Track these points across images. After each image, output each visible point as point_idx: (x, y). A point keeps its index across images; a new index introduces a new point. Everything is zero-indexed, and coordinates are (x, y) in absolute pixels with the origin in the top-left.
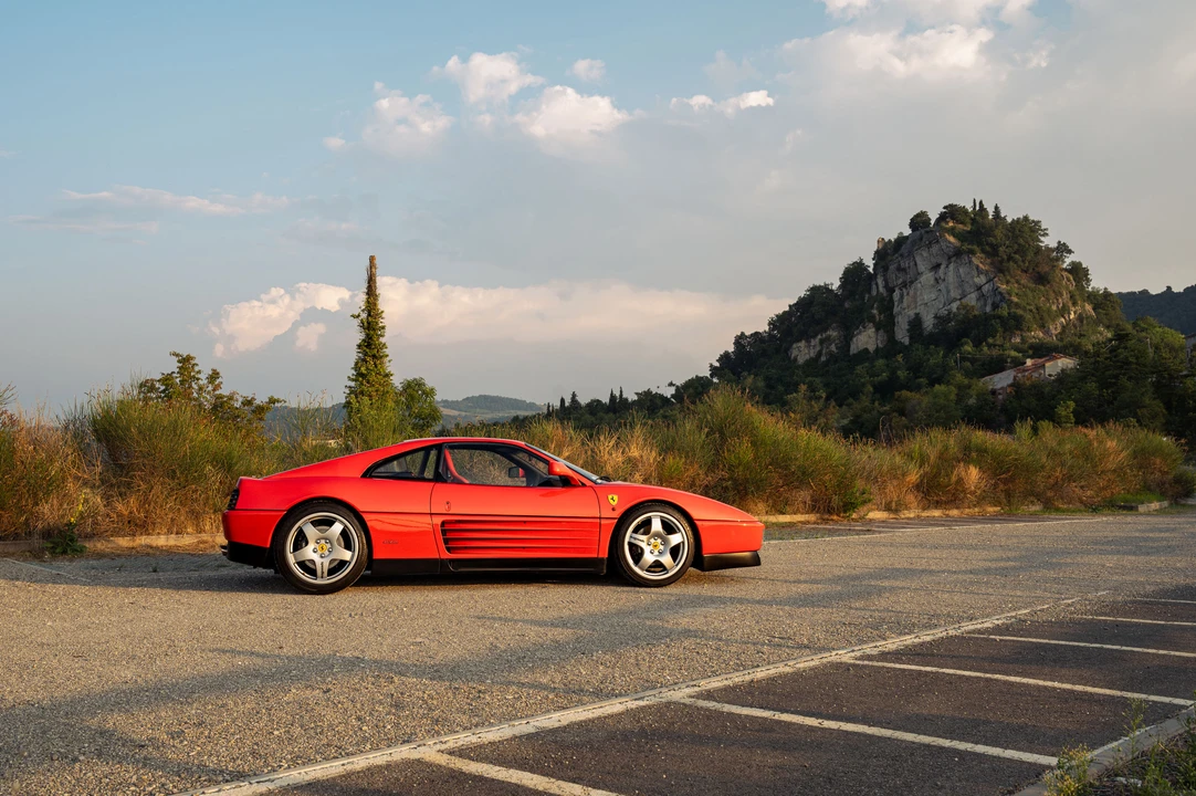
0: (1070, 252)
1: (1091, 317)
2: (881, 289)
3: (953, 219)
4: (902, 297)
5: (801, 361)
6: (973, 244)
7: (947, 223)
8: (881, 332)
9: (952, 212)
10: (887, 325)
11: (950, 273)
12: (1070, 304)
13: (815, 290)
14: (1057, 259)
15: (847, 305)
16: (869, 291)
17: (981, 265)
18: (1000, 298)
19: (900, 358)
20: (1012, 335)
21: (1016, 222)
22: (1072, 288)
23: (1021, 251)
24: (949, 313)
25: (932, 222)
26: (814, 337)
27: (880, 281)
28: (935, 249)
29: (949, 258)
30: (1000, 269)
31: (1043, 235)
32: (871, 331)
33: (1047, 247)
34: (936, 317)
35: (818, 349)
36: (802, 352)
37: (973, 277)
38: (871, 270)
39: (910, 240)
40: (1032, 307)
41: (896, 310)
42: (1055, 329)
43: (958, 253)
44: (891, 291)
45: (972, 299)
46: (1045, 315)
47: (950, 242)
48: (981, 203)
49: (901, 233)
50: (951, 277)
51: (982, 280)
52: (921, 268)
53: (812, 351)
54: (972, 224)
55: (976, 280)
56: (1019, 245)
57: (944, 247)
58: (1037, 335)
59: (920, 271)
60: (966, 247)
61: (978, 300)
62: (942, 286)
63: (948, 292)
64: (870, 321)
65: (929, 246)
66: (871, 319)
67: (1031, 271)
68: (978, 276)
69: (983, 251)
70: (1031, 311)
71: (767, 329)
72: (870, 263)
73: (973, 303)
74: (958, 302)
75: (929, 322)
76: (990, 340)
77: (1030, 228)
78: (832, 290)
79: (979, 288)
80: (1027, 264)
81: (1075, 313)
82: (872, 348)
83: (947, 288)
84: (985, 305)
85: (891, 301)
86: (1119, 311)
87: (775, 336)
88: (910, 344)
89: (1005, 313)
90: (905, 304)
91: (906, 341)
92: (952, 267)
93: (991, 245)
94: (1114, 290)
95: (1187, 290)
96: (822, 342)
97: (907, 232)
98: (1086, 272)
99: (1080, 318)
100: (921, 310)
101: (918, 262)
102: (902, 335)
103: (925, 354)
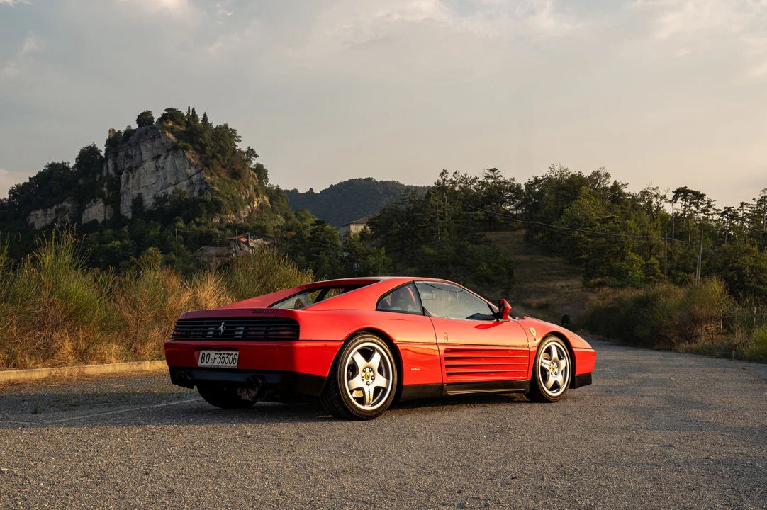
0: (256, 156)
1: (268, 207)
2: (111, 171)
3: (172, 119)
4: (128, 178)
5: (37, 226)
6: (186, 142)
7: (167, 122)
8: (109, 207)
9: (171, 114)
10: (114, 201)
11: (168, 163)
12: (255, 196)
13: (53, 167)
14: (249, 160)
15: (81, 182)
16: (101, 172)
17: (192, 160)
18: (207, 187)
19: (125, 229)
20: (214, 216)
21: (219, 128)
22: (256, 184)
23: (223, 151)
24: (166, 195)
25: (155, 120)
26: (51, 207)
27: (110, 164)
28: (157, 142)
29: (168, 151)
30: (206, 164)
31: (237, 141)
32: (101, 205)
33: (240, 150)
34: (154, 197)
35: (54, 217)
36: (39, 219)
37: (185, 169)
38: (103, 154)
39: (137, 133)
40: (229, 196)
41: (122, 189)
42: (244, 214)
43: (175, 148)
44: (119, 173)
45: (183, 186)
46: (238, 203)
47: (169, 138)
48: (193, 110)
49: (130, 127)
50: (168, 167)
51: (192, 171)
52: (146, 156)
53: (48, 219)
54: (187, 126)
55: (188, 171)
56: (221, 146)
57: (164, 142)
58: (231, 217)
59: (144, 159)
60: (181, 143)
61: (188, 186)
62: (161, 173)
63: (166, 178)
64: (100, 197)
65: (153, 139)
66: (102, 195)
67: (228, 167)
68: (190, 168)
69: (194, 149)
70: (228, 198)
71: (7, 197)
72: (102, 148)
73: (184, 189)
74: (173, 188)
75: (149, 202)
76: (198, 220)
77: (229, 134)
78: (68, 168)
79: (190, 177)
80: (226, 162)
81: (258, 202)
82: (100, 220)
83: (165, 175)
84: (193, 192)
85: (119, 182)
86: (285, 204)
87: (14, 203)
88: (133, 217)
89: (209, 199)
90: (130, 185)
91: (130, 216)
92: (169, 158)
93: (201, 145)
94: (283, 188)
95: (323, 191)
96: (57, 211)
97: (135, 126)
98: (265, 172)
99: (261, 207)
100: (142, 191)
101: (143, 152)
102: (126, 210)
103: (146, 228)
